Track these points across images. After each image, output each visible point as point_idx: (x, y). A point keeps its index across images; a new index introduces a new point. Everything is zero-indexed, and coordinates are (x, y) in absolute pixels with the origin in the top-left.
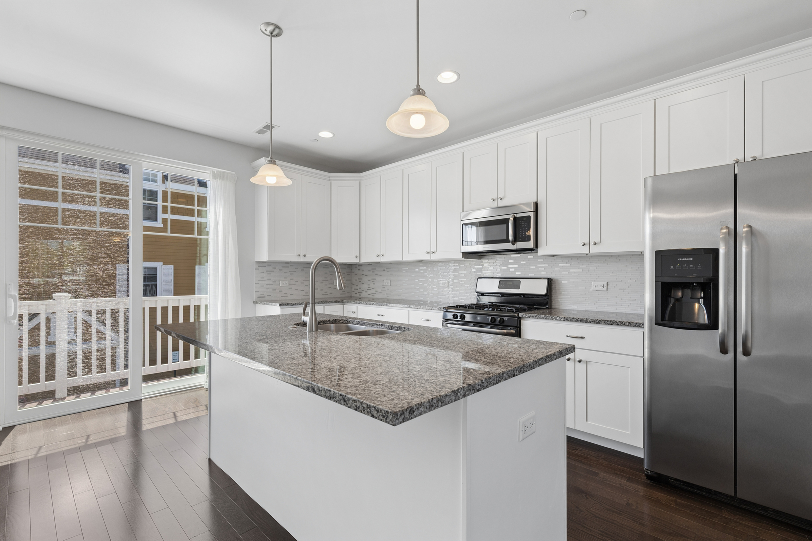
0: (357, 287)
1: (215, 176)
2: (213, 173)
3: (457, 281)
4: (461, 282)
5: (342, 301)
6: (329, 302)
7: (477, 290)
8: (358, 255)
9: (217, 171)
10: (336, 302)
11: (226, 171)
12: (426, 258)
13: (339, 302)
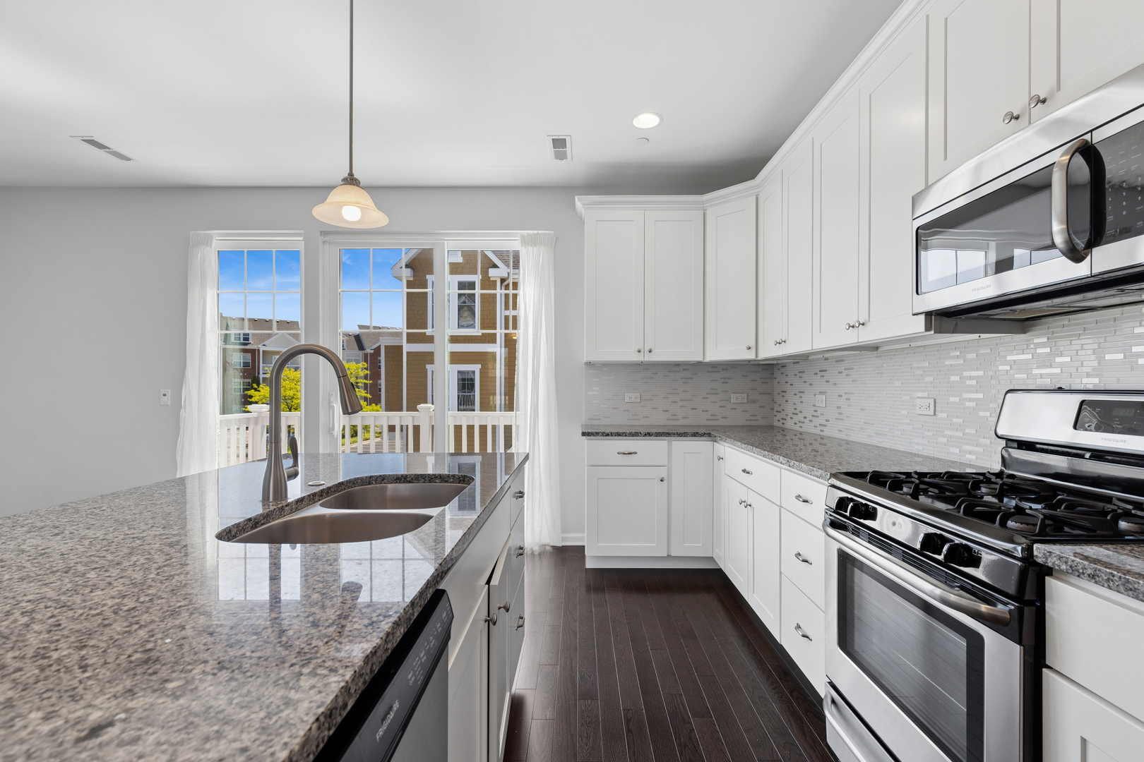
0: (780, 409)
1: (526, 242)
2: (523, 237)
3: (957, 399)
4: (967, 404)
5: (709, 435)
6: (680, 435)
7: (1000, 433)
8: (752, 344)
9: (528, 234)
10: (695, 435)
11: (540, 232)
12: (851, 338)
13: (703, 435)
